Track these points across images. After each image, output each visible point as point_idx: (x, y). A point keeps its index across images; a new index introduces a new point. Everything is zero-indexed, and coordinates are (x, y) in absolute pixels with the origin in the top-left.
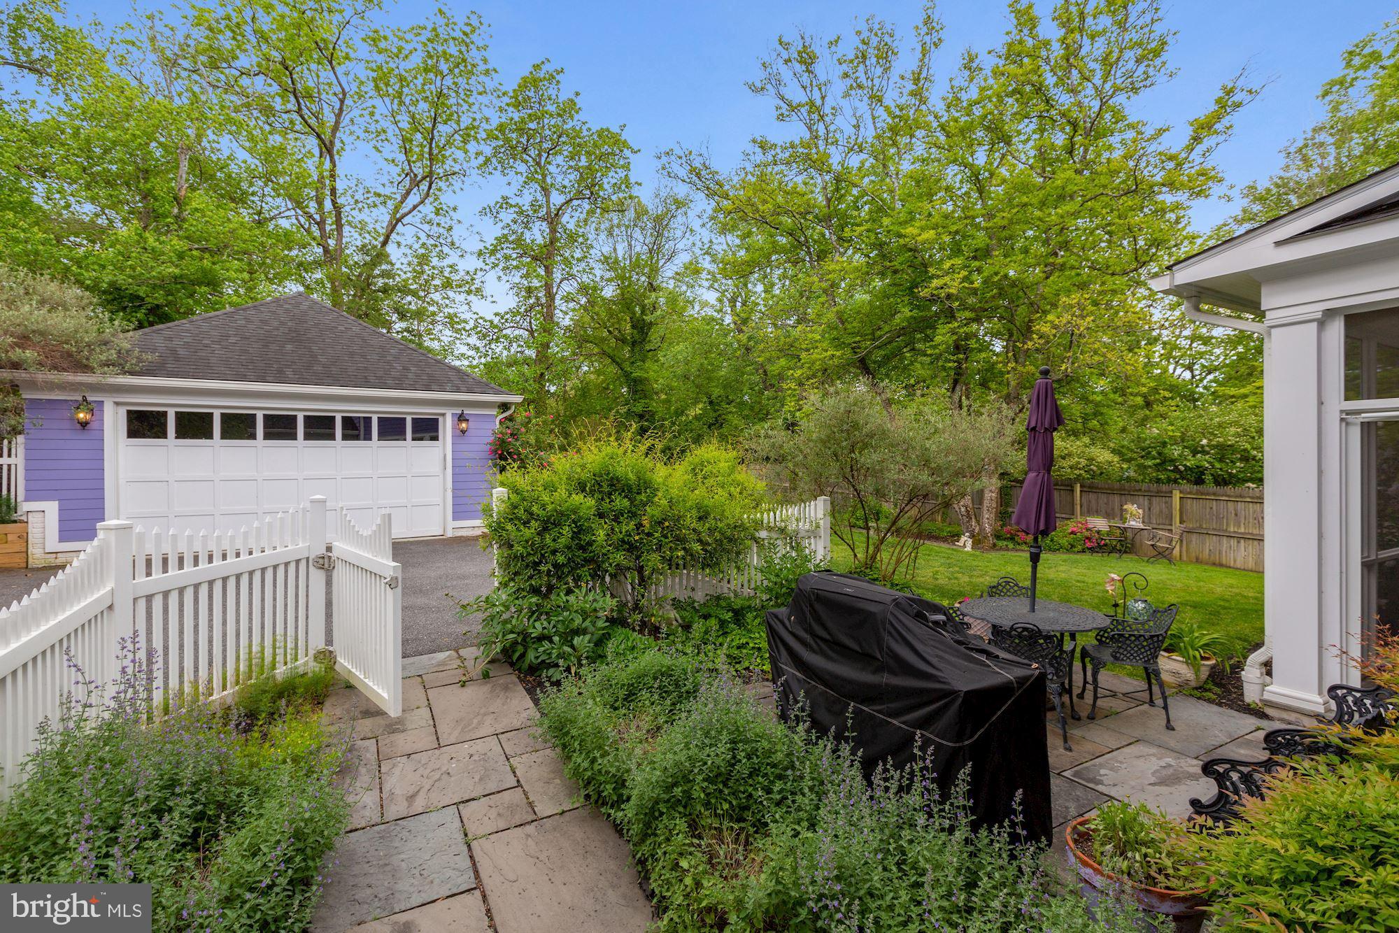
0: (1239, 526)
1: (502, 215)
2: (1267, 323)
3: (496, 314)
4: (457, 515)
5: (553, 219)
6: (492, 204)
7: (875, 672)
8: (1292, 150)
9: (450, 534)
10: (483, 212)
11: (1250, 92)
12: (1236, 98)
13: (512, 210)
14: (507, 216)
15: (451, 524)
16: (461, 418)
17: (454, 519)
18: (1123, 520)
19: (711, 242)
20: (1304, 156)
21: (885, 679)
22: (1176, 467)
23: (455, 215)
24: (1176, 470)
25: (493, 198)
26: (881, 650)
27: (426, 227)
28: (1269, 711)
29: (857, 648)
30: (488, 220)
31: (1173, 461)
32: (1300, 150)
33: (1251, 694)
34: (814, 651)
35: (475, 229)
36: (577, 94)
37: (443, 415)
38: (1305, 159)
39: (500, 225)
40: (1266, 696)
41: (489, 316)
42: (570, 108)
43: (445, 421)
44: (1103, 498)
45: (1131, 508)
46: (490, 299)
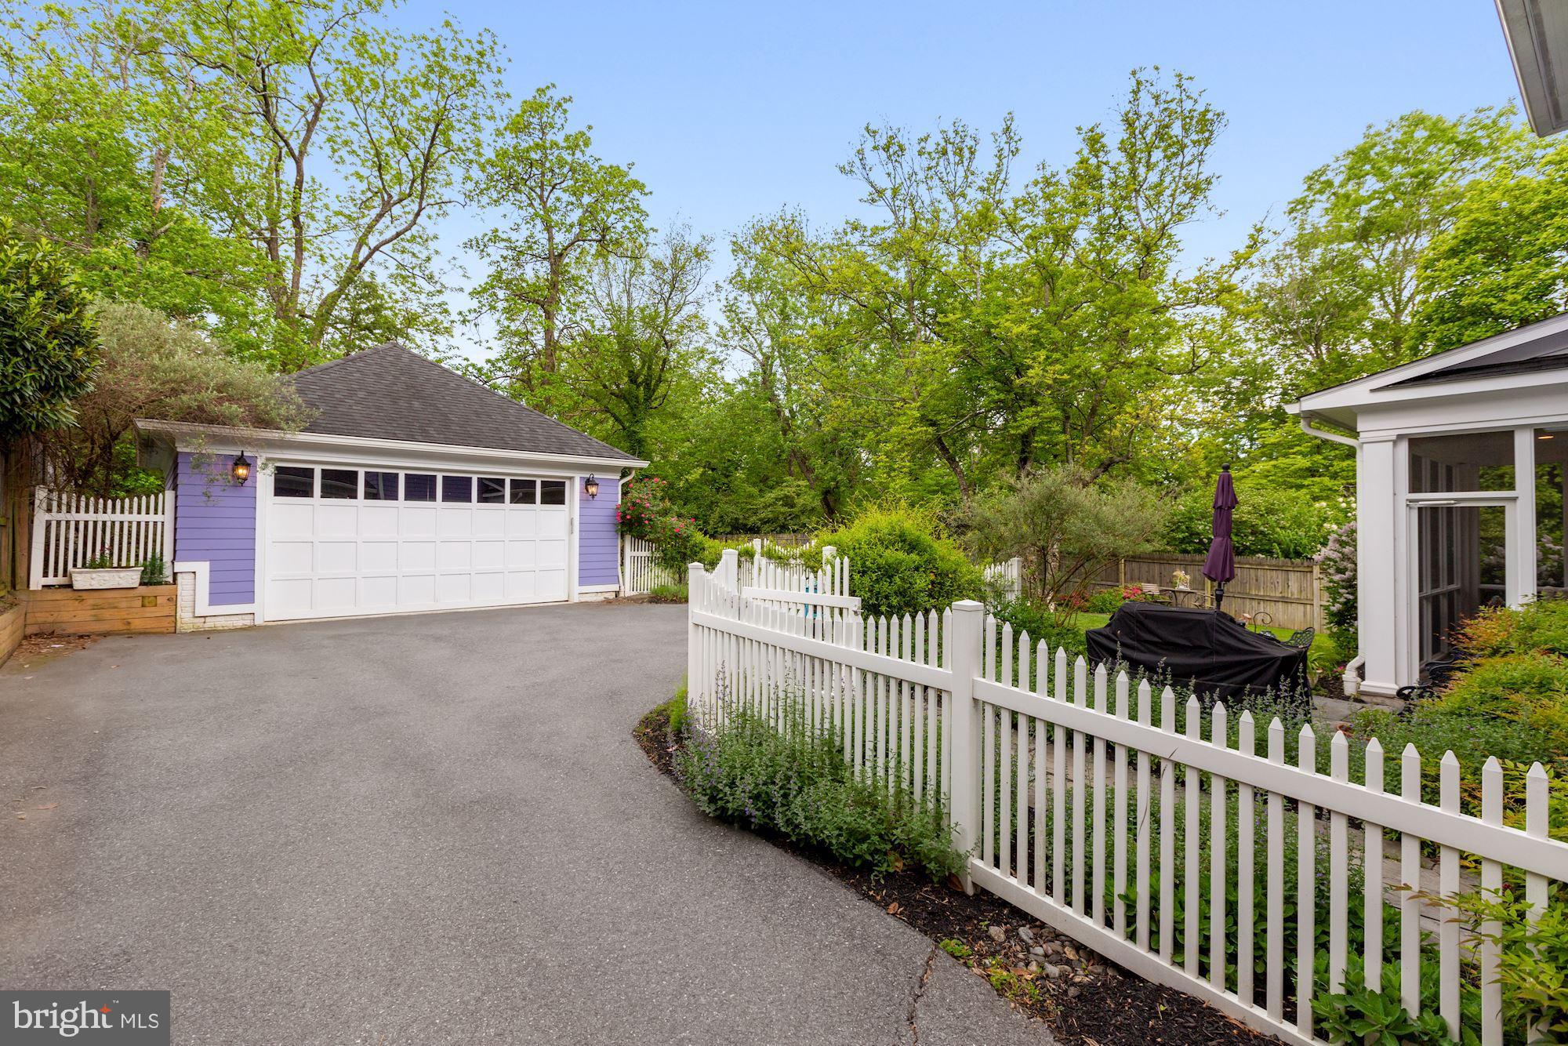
0: (1259, 590)
1: (491, 250)
2: (1361, 440)
3: (488, 361)
4: (584, 580)
5: (555, 258)
6: (480, 237)
7: (1204, 657)
8: (1268, 259)
9: (576, 599)
10: (469, 245)
11: (1275, 233)
12: (1263, 236)
13: (503, 244)
14: (496, 251)
15: (577, 589)
16: (589, 482)
17: (581, 584)
18: (1174, 584)
19: (736, 299)
20: (1278, 265)
21: (1215, 659)
22: (1201, 540)
23: (432, 245)
24: (1201, 542)
25: (479, 229)
26: (1211, 642)
27: (398, 256)
28: (1364, 698)
29: (1188, 644)
30: (473, 254)
31: (1198, 534)
32: (1273, 260)
33: (1349, 689)
34: (1142, 652)
35: (458, 263)
36: (590, 128)
37: (571, 478)
38: (1278, 268)
39: (487, 260)
40: (1362, 688)
41: (481, 363)
42: (577, 142)
43: (572, 485)
44: (1145, 567)
45: (1180, 574)
46: (484, 344)
